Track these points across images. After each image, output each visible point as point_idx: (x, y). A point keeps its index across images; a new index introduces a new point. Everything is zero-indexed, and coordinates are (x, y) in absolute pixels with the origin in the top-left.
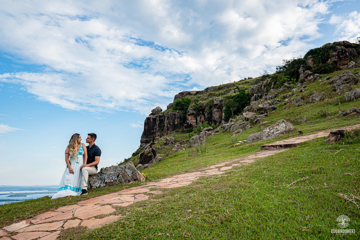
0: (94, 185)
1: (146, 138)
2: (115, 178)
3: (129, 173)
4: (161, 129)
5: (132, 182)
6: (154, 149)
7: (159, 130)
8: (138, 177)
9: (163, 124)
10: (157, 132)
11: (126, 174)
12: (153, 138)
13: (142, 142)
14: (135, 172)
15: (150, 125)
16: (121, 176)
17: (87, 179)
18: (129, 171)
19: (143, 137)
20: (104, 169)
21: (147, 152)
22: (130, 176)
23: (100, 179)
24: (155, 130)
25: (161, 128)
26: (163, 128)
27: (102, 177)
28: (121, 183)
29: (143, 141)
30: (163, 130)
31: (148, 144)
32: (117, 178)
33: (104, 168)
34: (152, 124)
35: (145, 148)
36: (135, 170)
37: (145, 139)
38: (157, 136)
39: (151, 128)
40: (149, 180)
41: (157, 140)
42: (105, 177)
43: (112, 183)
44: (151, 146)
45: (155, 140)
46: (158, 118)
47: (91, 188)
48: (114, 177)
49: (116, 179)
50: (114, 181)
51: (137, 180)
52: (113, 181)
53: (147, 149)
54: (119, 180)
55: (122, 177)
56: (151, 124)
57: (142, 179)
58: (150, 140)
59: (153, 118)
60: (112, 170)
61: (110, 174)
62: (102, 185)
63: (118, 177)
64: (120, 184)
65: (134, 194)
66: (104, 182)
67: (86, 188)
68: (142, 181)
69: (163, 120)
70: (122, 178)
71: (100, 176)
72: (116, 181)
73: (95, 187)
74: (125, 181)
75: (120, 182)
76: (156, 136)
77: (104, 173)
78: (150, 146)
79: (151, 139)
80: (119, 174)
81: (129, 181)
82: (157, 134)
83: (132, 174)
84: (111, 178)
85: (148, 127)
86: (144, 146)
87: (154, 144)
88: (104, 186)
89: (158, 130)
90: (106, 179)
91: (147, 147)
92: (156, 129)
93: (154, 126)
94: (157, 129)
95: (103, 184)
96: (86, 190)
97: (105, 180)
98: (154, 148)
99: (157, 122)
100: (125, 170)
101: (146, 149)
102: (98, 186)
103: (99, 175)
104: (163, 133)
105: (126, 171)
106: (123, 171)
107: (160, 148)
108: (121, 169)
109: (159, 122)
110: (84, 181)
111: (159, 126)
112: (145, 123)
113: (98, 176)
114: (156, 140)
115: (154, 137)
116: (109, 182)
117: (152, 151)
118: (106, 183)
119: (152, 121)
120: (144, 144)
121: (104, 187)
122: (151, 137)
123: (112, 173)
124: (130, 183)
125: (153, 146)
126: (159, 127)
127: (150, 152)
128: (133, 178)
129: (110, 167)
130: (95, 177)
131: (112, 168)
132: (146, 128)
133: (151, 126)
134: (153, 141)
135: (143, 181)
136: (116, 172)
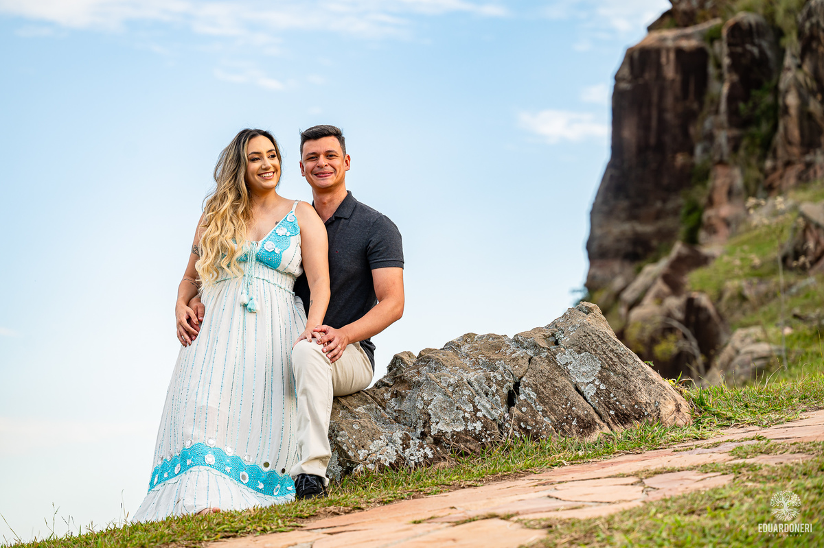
0: (362, 453)
1: (633, 217)
2: (489, 407)
3: (583, 374)
4: (753, 137)
5: (606, 430)
6: (704, 300)
7: (735, 148)
8: (643, 398)
9: (768, 99)
10: (721, 162)
11: (562, 381)
12: (690, 213)
13: (597, 252)
14: (619, 369)
15: (661, 111)
16: (534, 396)
17: (325, 417)
18: (582, 363)
19: (602, 210)
20: (410, 362)
21: (649, 328)
22: (590, 391)
23: (396, 420)
24: (705, 150)
25: (753, 130)
26: (765, 127)
27: (406, 405)
28: (536, 437)
29: (608, 242)
30: (767, 147)
31: (653, 270)
32: (509, 411)
33: (410, 355)
34: (676, 99)
35: (628, 296)
36: (619, 357)
37: (621, 228)
38: (720, 195)
39: (667, 139)
40: (718, 415)
41: (723, 231)
42: (427, 404)
43: (477, 438)
44: (673, 282)
45: (702, 235)
46: (721, 50)
47: (348, 471)
48: (483, 402)
49: (501, 416)
50: (485, 427)
51: (640, 416)
52: (479, 426)
53: (648, 308)
54: (519, 420)
55: (541, 400)
56: (669, 101)
57: (672, 407)
58: (667, 237)
59: (679, 52)
60: (467, 362)
61: (458, 386)
62: (415, 454)
63: (510, 400)
64: (531, 445)
65: (636, 475)
66: (423, 435)
67: (320, 470)
68: (669, 420)
69: (762, 61)
70: (540, 407)
71: (393, 402)
72: (500, 426)
73: (370, 466)
74: (558, 426)
75: (527, 432)
76: (711, 203)
77: (418, 384)
78: (666, 278)
79: (669, 223)
80: (517, 385)
81: (586, 426)
82: (721, 179)
83: (603, 380)
84: (469, 408)
85: (644, 126)
86: (618, 283)
87: (702, 261)
88: (425, 457)
89: (726, 149)
90: (433, 419)
91: (646, 291)
92: (710, 137)
93: (689, 117)
94: (722, 137)
95: (421, 446)
96: (320, 479)
97: (427, 423)
98: (702, 291)
99: (720, 78)
100: (551, 360)
101: (636, 303)
102: (389, 457)
103: (387, 396)
104: (774, 169)
105: (561, 359)
106: (544, 366)
107: (747, 293)
108: (530, 353)
109: (730, 78)
110: (310, 424)
111: (733, 112)
112: (619, 98)
113: (383, 404)
114: (712, 230)
115: (695, 209)
116: (457, 436)
117: (686, 322)
118: (437, 441)
119: (670, 72)
120: (616, 266)
121: (429, 462)
122: (670, 205)
123: (472, 376)
124: (596, 435)
125: (693, 278)
126: (738, 120)
127: (671, 330)
128: (608, 405)
129: (452, 346)
130: (361, 409)
131: (465, 348)
132: (628, 133)
133: (669, 116)
134: (692, 240)
135: (680, 422)
136: (494, 369)
